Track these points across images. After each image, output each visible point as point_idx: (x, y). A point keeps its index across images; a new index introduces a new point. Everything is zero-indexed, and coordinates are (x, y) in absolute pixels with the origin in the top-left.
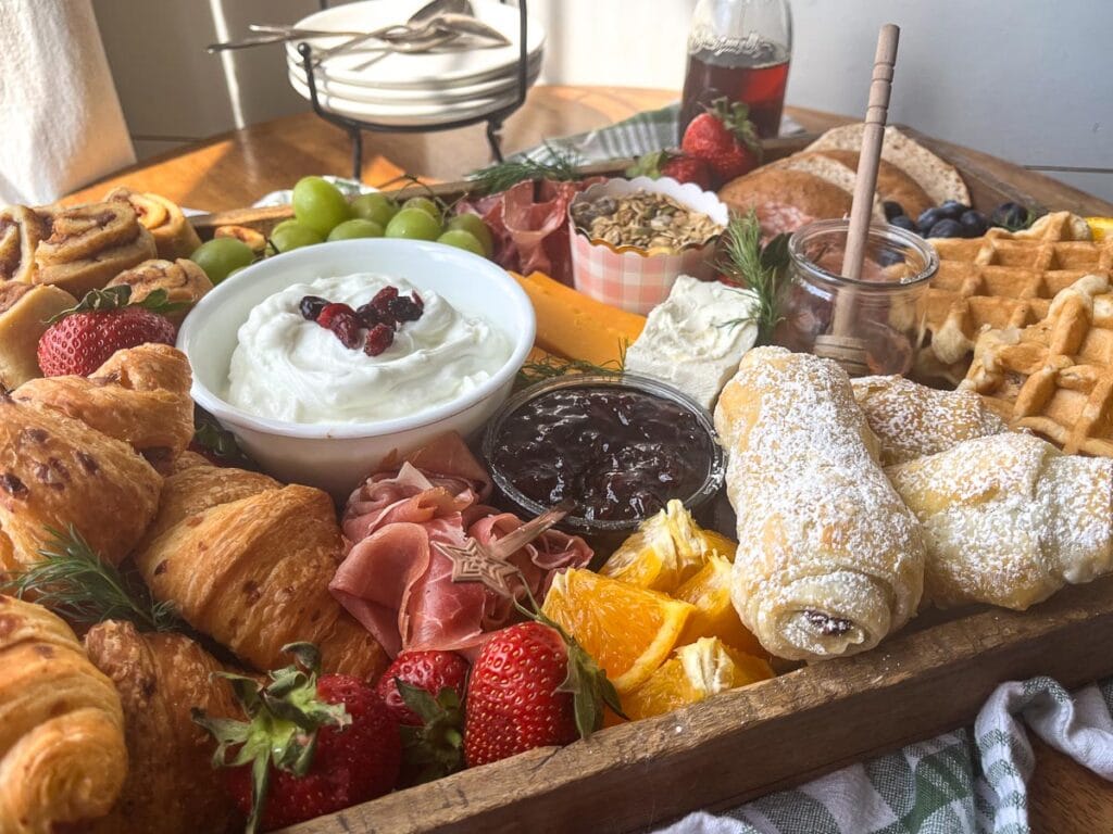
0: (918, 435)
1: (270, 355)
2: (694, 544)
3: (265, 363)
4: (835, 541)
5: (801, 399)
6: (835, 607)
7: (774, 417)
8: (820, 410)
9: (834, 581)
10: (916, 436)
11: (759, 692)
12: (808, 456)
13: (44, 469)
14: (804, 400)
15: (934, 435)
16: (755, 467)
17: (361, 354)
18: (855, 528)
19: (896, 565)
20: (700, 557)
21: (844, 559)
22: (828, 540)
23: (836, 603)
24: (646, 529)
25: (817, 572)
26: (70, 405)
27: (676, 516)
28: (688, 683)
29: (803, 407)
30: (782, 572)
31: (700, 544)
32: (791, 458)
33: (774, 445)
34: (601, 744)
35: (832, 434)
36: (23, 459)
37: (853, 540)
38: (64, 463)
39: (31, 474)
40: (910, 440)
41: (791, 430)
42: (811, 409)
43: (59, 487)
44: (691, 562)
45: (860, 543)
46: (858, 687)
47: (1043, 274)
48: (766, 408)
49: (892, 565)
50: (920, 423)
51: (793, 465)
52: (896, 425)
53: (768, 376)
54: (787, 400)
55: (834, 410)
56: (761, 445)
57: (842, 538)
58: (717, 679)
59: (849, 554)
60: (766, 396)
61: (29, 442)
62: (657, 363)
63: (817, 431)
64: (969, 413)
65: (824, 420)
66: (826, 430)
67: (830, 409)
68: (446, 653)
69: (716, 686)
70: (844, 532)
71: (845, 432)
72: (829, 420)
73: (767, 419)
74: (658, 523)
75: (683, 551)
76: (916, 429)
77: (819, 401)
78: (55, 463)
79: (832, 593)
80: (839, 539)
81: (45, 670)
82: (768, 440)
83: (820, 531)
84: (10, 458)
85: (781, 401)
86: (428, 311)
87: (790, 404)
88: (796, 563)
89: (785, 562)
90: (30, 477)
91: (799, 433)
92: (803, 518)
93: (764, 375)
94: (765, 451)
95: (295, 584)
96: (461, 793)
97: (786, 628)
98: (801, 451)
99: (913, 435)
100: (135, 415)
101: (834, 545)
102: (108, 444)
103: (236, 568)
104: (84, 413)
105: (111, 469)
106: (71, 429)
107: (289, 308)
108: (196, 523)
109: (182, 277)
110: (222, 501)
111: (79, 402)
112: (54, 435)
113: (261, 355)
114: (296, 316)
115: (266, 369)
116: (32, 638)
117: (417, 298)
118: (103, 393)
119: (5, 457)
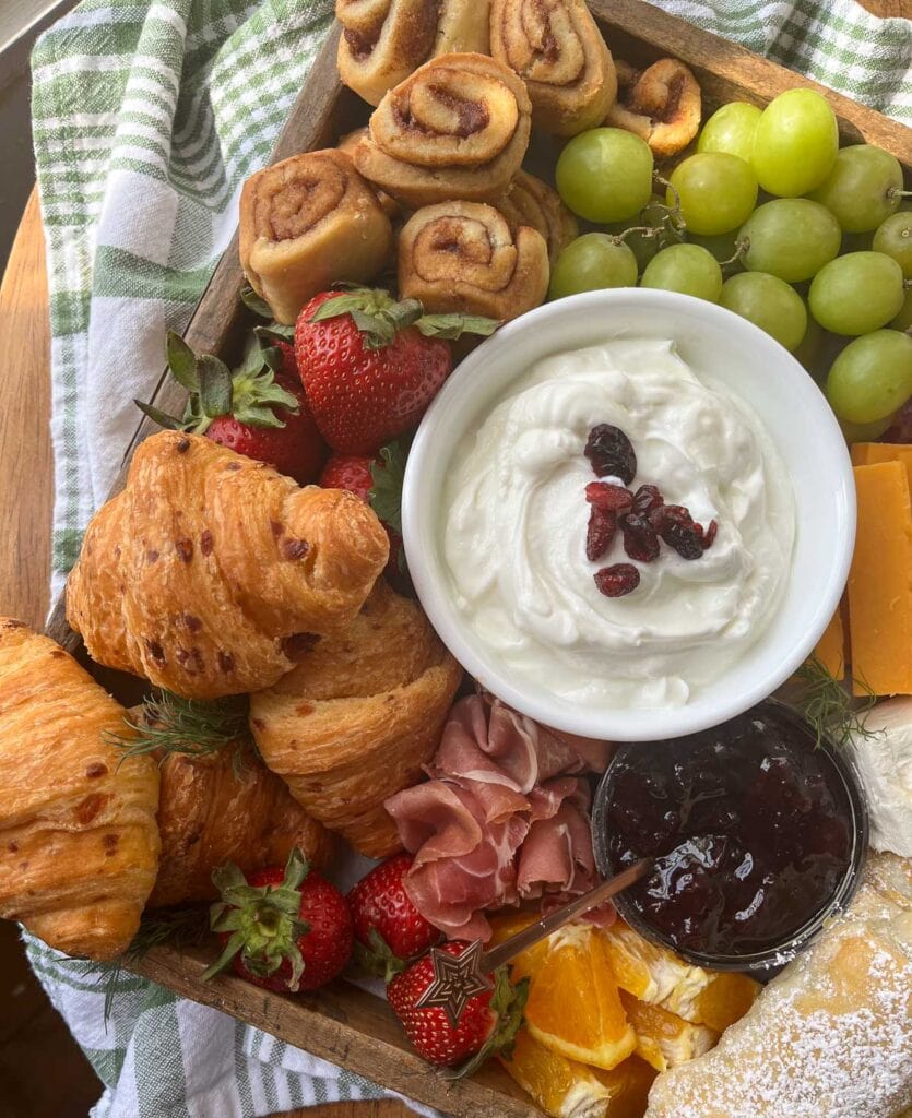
1: (518, 478)
2: (684, 1007)
3: (507, 483)
5: (885, 1053)
7: (849, 1034)
8: (886, 1076)
12: (823, 1096)
13: (185, 656)
16: (786, 1038)
17: (590, 570)
20: (680, 1016)
26: (239, 587)
29: (878, 1059)
32: (811, 1079)
33: (817, 1052)
35: (865, 1103)
36: (171, 636)
38: (205, 656)
39: (174, 651)
41: (841, 1064)
43: (192, 674)
48: (855, 1020)
51: (806, 1084)
53: (894, 1001)
54: (875, 1039)
55: (894, 1090)
56: (811, 1035)
60: (868, 1012)
61: (182, 626)
62: (882, 781)
63: (856, 1089)
65: (876, 1087)
66: (864, 1096)
67: (892, 1085)
72: (879, 1092)
73: (841, 1028)
75: (671, 1004)
78: (196, 654)
81: (101, 870)
82: (822, 1044)
84: (162, 628)
85: (870, 1031)
86: (711, 557)
87: (875, 1043)
90: (171, 654)
91: (843, 1074)
93: (893, 995)
94: (803, 1047)
98: (823, 1086)
100: (296, 618)
102: (254, 645)
103: (312, 775)
104: (248, 603)
105: (244, 670)
106: (225, 619)
107: (578, 429)
108: (305, 711)
109: (506, 275)
110: (340, 695)
111: (248, 590)
112: (206, 629)
113: (510, 469)
114: (578, 443)
115: (502, 492)
116: (109, 825)
117: (714, 526)
118: (280, 576)
119: (158, 626)
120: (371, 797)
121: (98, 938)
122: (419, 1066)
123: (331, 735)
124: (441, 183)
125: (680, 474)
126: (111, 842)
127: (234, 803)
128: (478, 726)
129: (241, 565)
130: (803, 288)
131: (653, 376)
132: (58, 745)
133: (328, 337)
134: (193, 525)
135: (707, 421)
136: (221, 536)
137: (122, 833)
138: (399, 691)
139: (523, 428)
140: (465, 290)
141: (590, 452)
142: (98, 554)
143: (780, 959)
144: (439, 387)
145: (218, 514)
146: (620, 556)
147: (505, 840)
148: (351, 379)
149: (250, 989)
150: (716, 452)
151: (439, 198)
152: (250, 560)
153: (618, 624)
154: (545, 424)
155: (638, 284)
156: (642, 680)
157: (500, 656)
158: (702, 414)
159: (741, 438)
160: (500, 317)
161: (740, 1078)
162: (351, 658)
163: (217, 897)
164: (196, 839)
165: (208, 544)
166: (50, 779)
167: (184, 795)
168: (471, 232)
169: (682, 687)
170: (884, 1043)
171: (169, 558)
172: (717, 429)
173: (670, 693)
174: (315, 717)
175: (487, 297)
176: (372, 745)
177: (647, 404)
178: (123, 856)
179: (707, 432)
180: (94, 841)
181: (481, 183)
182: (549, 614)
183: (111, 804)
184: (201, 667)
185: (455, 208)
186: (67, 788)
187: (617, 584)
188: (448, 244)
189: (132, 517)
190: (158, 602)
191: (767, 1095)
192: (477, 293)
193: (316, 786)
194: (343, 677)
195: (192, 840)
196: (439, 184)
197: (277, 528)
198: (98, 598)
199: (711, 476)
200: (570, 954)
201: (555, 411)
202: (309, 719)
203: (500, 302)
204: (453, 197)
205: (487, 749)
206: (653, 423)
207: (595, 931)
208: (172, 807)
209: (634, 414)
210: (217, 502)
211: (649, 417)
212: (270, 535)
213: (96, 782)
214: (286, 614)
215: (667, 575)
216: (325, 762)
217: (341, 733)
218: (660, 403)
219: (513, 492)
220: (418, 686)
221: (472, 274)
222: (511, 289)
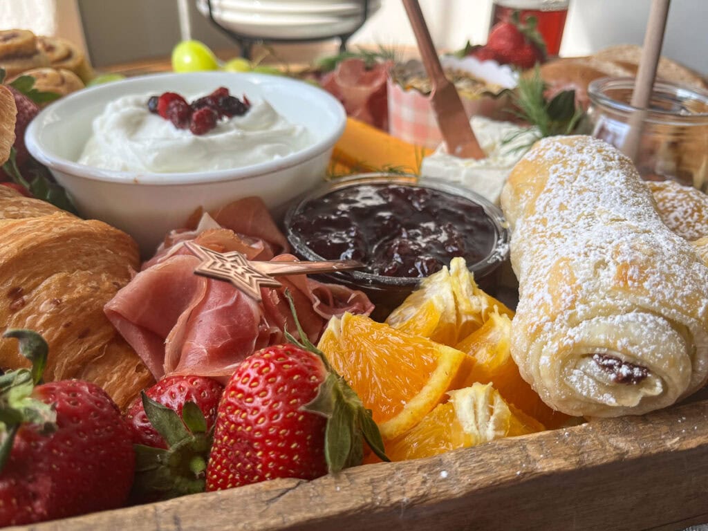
0: (698, 227)
2: (474, 300)
4: (631, 278)
5: (589, 166)
6: (630, 349)
7: (561, 183)
8: (608, 177)
9: (628, 321)
10: (697, 228)
11: (538, 442)
12: (596, 213)
14: (593, 168)
16: (541, 228)
18: (653, 267)
19: (701, 310)
20: (480, 313)
21: (641, 298)
22: (622, 277)
23: (632, 344)
24: (427, 285)
25: (610, 311)
27: (458, 273)
28: (459, 428)
29: (591, 174)
30: (570, 312)
31: (482, 301)
32: (579, 217)
33: (562, 207)
34: (351, 481)
35: (621, 196)
37: (652, 278)
40: (691, 231)
41: (579, 192)
42: (599, 176)
44: (470, 318)
45: (659, 283)
46: (652, 447)
48: (553, 176)
49: (696, 310)
50: (701, 217)
51: (581, 223)
52: (676, 219)
53: (557, 150)
54: (575, 169)
55: (623, 177)
56: (548, 209)
57: (639, 276)
58: (491, 426)
59: (647, 292)
60: (553, 167)
63: (605, 193)
65: (612, 184)
66: (614, 192)
67: (618, 176)
68: (205, 378)
69: (490, 432)
70: (642, 269)
71: (634, 196)
72: (617, 185)
73: (554, 186)
74: (439, 280)
75: (463, 307)
76: (696, 222)
77: (607, 169)
79: (626, 333)
80: (635, 277)
82: (557, 201)
83: (613, 269)
85: (569, 170)
86: (254, 110)
87: (578, 172)
88: (586, 302)
89: (573, 301)
91: (586, 195)
92: (594, 258)
93: (552, 150)
94: (552, 213)
95: (65, 298)
96: (177, 521)
97: (571, 374)
98: (589, 210)
99: (694, 227)
101: (630, 283)
143: (502, 251)
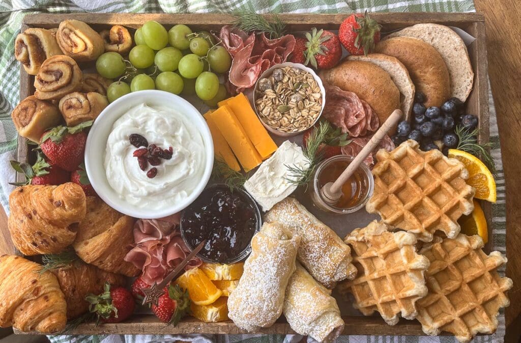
1: (118, 157)
2: (228, 276)
3: (116, 160)
4: (248, 317)
5: (269, 263)
7: (260, 262)
8: (272, 269)
13: (42, 242)
15: (320, 266)
17: (145, 173)
20: (228, 280)
26: (47, 219)
27: (225, 269)
29: (268, 265)
32: (257, 278)
35: (271, 278)
36: (36, 239)
38: (47, 240)
39: (39, 242)
43: (47, 246)
47: (423, 197)
56: (253, 267)
60: (261, 254)
61: (38, 235)
63: (267, 276)
64: (334, 265)
65: (271, 273)
67: (275, 270)
69: (214, 320)
70: (252, 316)
71: (275, 279)
72: (273, 273)
75: (224, 277)
77: (273, 266)
78: (45, 241)
81: (46, 306)
82: (255, 268)
84: (33, 238)
85: (264, 259)
86: (175, 155)
88: (238, 314)
90: (39, 244)
91: (262, 273)
92: (245, 306)
93: (264, 247)
94: (253, 270)
95: (113, 261)
96: (143, 329)
98: (260, 279)
100: (67, 221)
102: (59, 232)
103: (97, 259)
104: (51, 222)
105: (60, 240)
106: (48, 229)
107: (126, 138)
108: (86, 244)
109: (88, 108)
110: (94, 235)
111: (50, 219)
112: (44, 233)
113: (115, 156)
114: (127, 142)
115: (116, 162)
116: (43, 294)
117: (171, 149)
118: (57, 213)
119: (31, 238)
120: (118, 259)
121: (54, 324)
122: (164, 324)
123: (96, 246)
124: (59, 93)
125: (159, 138)
126: (46, 298)
127: (82, 277)
128: (141, 228)
129: (45, 214)
130: (176, 71)
131: (140, 116)
132: (21, 279)
133: (47, 146)
134: (29, 209)
135: (159, 121)
136: (37, 209)
137: (49, 295)
138: (112, 228)
139: (113, 145)
140: (80, 116)
141: (132, 143)
142: (12, 228)
143: (248, 252)
144: (85, 145)
145: (35, 204)
146: (151, 167)
147: (158, 254)
148: (58, 154)
149: (110, 325)
150: (166, 128)
151: (63, 96)
152: (47, 211)
153: (157, 184)
154: (117, 141)
155: (131, 92)
156: (174, 196)
157: (136, 206)
158: (157, 120)
159: (171, 121)
160: (93, 119)
161: (242, 287)
162: (93, 224)
163: (88, 303)
164: (75, 290)
165: (35, 212)
166: (22, 288)
167: (65, 279)
168: (74, 101)
169: (184, 193)
170: (267, 260)
171: (26, 220)
172: (163, 122)
173: (182, 196)
174: (89, 244)
175: (86, 116)
176: (108, 245)
177: (142, 124)
178: (51, 301)
179: (161, 124)
180: (41, 300)
181: (71, 88)
182: (138, 190)
183: (42, 289)
184: (48, 243)
185: (68, 97)
186: (28, 288)
187: (153, 174)
188: (70, 107)
189: (13, 214)
190: (28, 232)
191: (248, 288)
192: (83, 116)
193: (101, 262)
194: (93, 230)
195: (74, 291)
196: (60, 93)
197: (51, 200)
198: (17, 238)
199: (166, 135)
200: (192, 276)
201: (117, 137)
202: (88, 245)
203: (90, 115)
204: (67, 94)
205: (144, 232)
206: (146, 128)
207: (199, 268)
208: (63, 284)
209: (140, 128)
210: (34, 201)
211: (144, 127)
212: (50, 203)
213: (35, 284)
214: (63, 221)
215: (166, 166)
216: (97, 254)
217: (98, 245)
218: (145, 122)
219: (118, 162)
220: (117, 224)
221: (79, 112)
222: (92, 111)
